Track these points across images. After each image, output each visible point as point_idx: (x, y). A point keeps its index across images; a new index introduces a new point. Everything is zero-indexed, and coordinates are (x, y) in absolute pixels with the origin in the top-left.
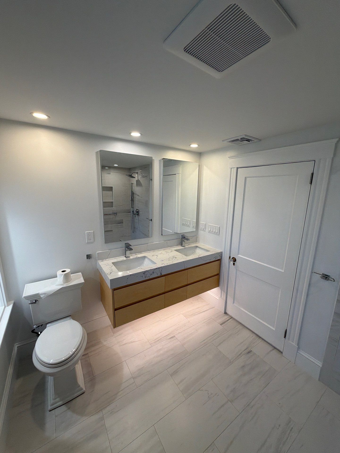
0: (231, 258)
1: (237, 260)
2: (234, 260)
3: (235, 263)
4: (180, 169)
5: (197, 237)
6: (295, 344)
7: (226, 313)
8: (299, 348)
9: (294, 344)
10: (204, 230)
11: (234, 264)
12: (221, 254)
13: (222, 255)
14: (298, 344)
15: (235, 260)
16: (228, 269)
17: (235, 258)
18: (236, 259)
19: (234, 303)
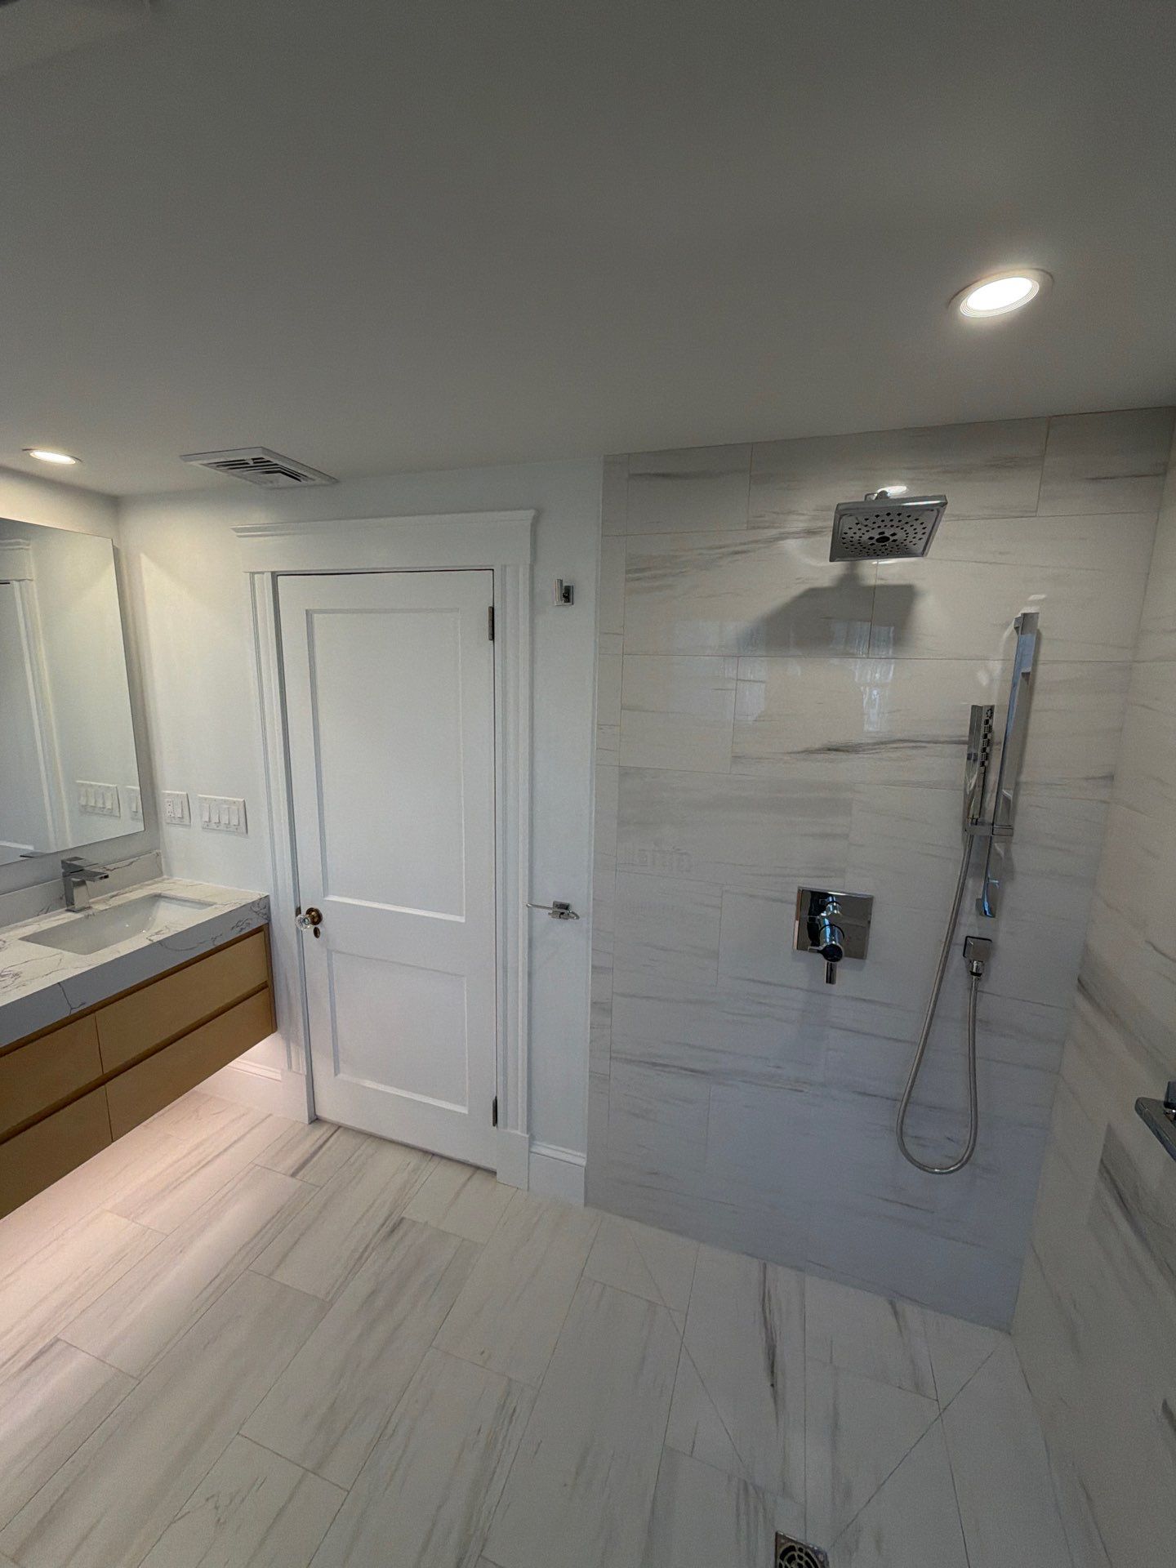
0: (304, 911)
1: (324, 916)
2: (313, 918)
3: (318, 926)
4: (28, 561)
5: (158, 855)
6: (522, 1132)
7: (315, 1120)
8: (532, 1140)
9: (519, 1133)
10: (183, 821)
11: (316, 933)
12: (263, 906)
13: (269, 907)
14: (529, 1129)
15: (315, 917)
16: (299, 956)
17: (317, 911)
18: (321, 911)
19: (337, 1071)
